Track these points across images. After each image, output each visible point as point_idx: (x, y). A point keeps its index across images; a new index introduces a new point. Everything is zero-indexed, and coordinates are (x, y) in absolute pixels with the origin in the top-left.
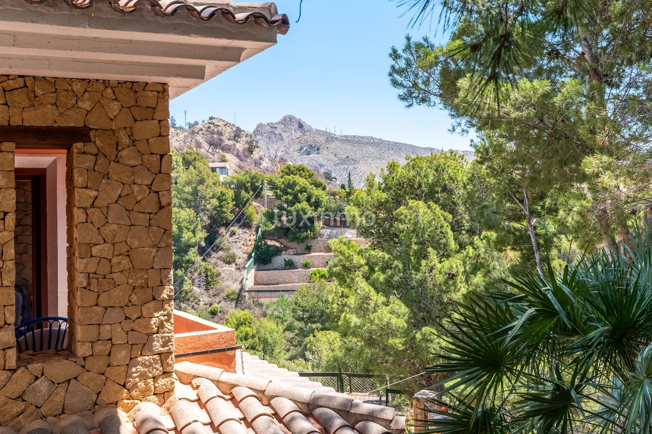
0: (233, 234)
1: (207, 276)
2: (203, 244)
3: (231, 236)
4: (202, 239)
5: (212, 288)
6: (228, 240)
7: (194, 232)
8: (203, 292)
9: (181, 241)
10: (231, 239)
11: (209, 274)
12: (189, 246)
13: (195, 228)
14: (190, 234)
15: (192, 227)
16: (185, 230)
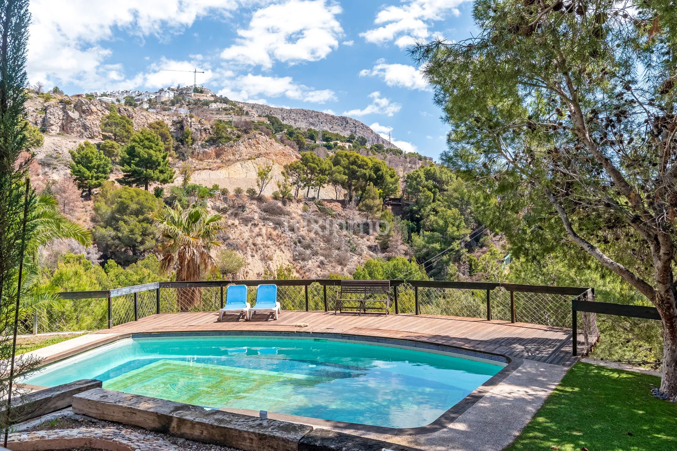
0: (496, 234)
1: (471, 265)
2: (468, 239)
3: (494, 236)
4: (467, 234)
5: (475, 275)
6: (491, 239)
7: (458, 227)
8: (467, 277)
9: (447, 234)
10: (494, 239)
11: (473, 263)
12: (454, 239)
13: (459, 224)
14: (455, 229)
15: (457, 224)
16: (450, 225)
